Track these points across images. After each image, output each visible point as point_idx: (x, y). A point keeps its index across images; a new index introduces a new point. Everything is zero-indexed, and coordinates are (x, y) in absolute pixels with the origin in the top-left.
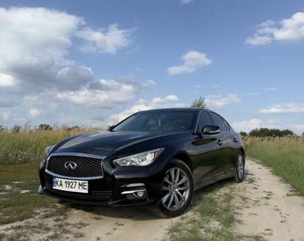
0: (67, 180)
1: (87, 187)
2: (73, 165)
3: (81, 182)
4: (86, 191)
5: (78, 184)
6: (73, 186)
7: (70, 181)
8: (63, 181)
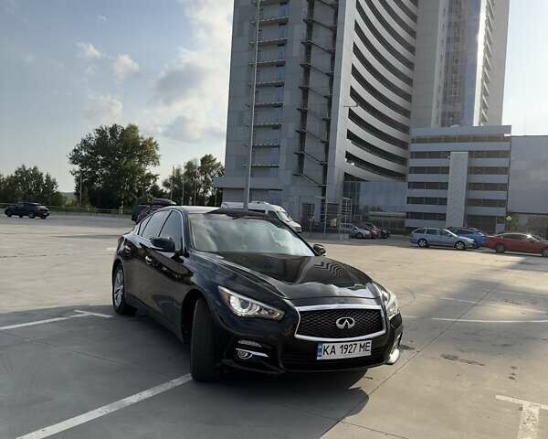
0: (344, 344)
1: (369, 348)
2: (351, 322)
3: (363, 343)
4: (369, 354)
5: (358, 345)
6: (352, 350)
7: (349, 344)
8: (337, 346)
